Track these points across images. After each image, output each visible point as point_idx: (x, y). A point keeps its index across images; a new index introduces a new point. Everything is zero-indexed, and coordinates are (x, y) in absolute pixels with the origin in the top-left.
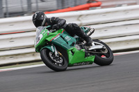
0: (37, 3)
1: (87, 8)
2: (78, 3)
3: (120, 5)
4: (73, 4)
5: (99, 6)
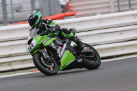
0: (12, 13)
1: (62, 18)
2: (52, 13)
3: (94, 14)
4: (48, 13)
5: (73, 15)
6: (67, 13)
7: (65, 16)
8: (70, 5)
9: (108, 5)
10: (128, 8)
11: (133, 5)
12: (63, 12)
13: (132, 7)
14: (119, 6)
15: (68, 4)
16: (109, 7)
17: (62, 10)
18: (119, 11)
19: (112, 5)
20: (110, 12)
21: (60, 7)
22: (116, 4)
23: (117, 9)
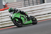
6: (6, 8)
7: (5, 9)
8: (7, 5)
9: (21, 4)
10: (28, 5)
11: (30, 4)
12: (4, 8)
13: (30, 5)
14: (25, 5)
15: (6, 5)
16: (21, 5)
17: (4, 7)
18: (25, 7)
19: (22, 4)
20: (22, 7)
21: (3, 6)
22: (24, 4)
23: (24, 6)
